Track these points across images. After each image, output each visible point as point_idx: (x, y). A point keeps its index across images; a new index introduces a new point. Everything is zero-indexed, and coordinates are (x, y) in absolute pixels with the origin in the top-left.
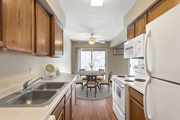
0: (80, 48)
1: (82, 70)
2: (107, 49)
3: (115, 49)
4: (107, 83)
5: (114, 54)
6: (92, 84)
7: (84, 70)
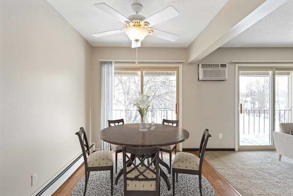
0: (111, 63)
1: (114, 122)
2: (181, 66)
3: (203, 66)
4: (197, 169)
5: (200, 79)
6: (147, 179)
7: (122, 121)
